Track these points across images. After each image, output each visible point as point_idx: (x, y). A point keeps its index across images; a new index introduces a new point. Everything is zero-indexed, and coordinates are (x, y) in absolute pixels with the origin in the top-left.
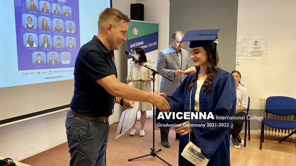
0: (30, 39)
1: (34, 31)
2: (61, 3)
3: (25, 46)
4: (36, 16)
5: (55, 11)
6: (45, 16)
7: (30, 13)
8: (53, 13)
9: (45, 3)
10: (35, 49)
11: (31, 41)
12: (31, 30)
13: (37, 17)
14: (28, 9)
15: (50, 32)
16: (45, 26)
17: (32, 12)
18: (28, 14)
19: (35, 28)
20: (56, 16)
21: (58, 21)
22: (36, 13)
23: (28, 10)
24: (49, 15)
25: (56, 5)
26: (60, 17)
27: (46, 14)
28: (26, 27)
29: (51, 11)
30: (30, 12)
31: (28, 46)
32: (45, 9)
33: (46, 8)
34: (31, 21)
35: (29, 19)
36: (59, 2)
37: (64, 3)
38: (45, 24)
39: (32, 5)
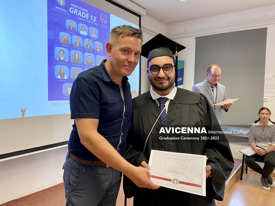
0: (61, 71)
1: (66, 63)
2: (93, 39)
3: (56, 77)
4: (68, 49)
5: (87, 46)
6: (77, 50)
7: (62, 47)
8: (85, 48)
9: (78, 38)
10: (66, 81)
11: (62, 73)
12: (62, 63)
13: (70, 50)
14: (61, 42)
15: (81, 65)
16: (77, 59)
17: (64, 45)
18: (61, 47)
19: (66, 61)
20: (88, 51)
21: (89, 55)
22: (68, 46)
23: (61, 44)
24: (81, 49)
25: (88, 40)
26: (91, 51)
27: (78, 48)
28: (58, 59)
29: (83, 46)
30: (63, 45)
31: (59, 77)
32: (78, 44)
33: (79, 42)
34: (63, 54)
35: (62, 52)
36: (91, 37)
37: (96, 39)
38: (77, 58)
39: (65, 39)
